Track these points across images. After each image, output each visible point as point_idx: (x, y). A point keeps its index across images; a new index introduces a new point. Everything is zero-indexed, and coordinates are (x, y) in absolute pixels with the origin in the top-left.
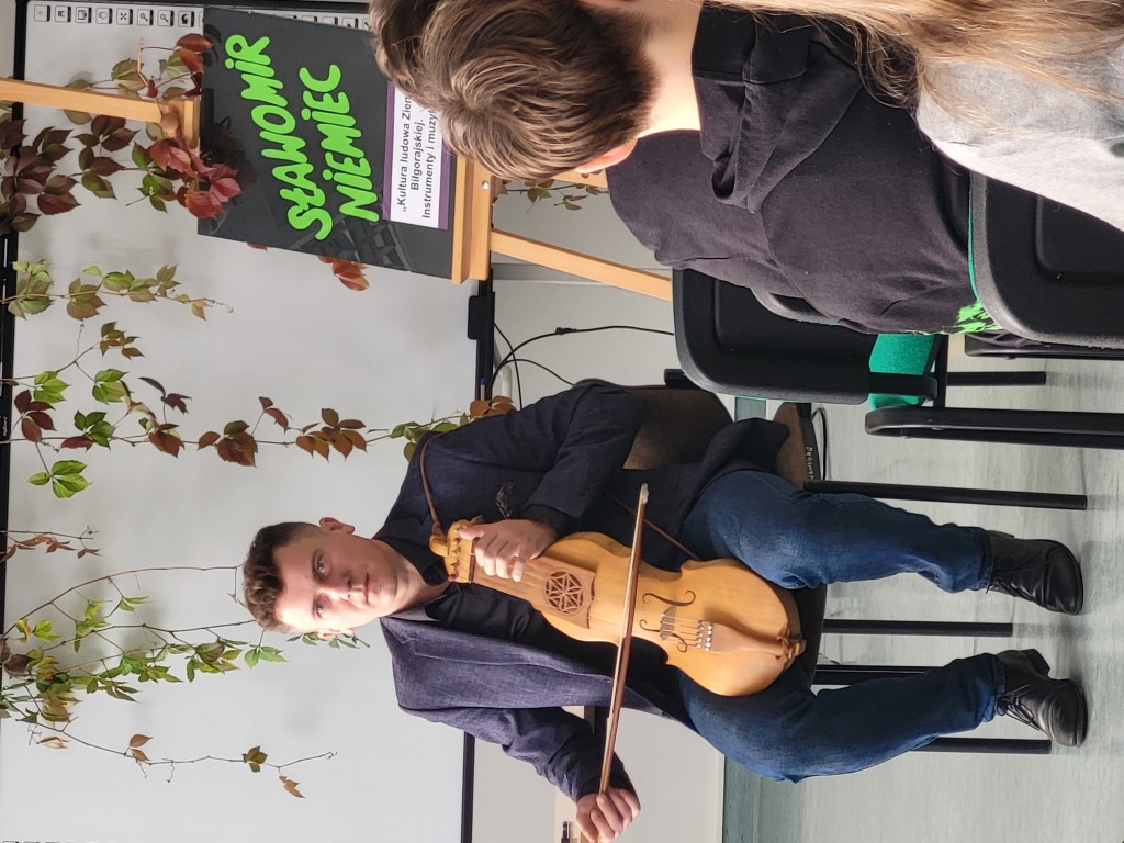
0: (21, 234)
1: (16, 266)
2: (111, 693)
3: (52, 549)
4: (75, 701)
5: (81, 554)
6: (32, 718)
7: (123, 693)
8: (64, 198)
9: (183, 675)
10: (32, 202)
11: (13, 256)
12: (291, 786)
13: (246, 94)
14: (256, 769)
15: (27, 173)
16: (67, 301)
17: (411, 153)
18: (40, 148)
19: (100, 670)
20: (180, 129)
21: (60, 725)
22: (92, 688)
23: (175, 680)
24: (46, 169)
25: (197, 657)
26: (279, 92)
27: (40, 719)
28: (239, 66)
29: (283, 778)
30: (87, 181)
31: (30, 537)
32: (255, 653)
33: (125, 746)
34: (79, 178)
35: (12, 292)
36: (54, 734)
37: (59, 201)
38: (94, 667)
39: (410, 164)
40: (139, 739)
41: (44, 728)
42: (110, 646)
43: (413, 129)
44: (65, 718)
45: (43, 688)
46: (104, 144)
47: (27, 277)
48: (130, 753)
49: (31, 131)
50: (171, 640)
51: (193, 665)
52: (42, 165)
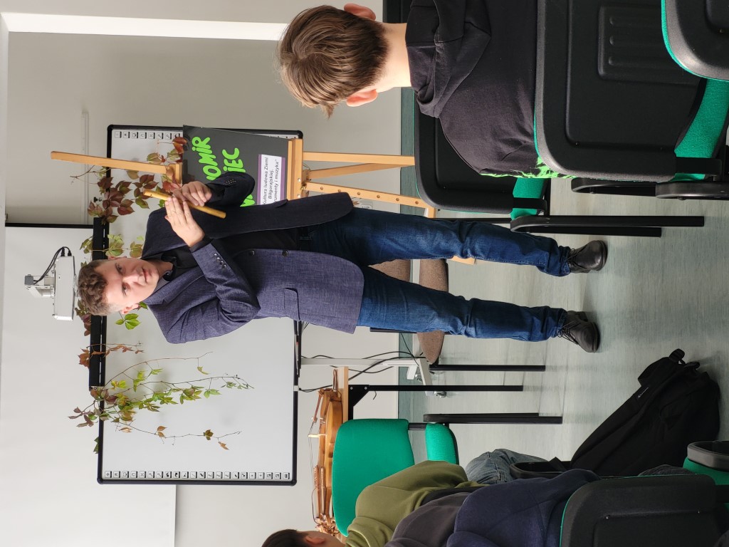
0: (110, 224)
1: (109, 236)
2: (149, 409)
3: (124, 351)
4: (134, 412)
5: (136, 353)
6: (117, 421)
7: (154, 409)
8: (128, 209)
9: (178, 401)
10: (115, 210)
11: (107, 232)
12: (223, 445)
13: (201, 161)
14: (209, 439)
15: (113, 198)
16: (130, 251)
17: (268, 183)
18: (118, 189)
19: (145, 399)
20: (174, 176)
21: (128, 423)
22: (141, 407)
23: (175, 403)
24: (121, 197)
25: (184, 394)
26: (214, 160)
27: (120, 420)
28: (198, 150)
29: (220, 443)
30: (137, 201)
31: (116, 346)
32: (208, 392)
33: (155, 430)
34: (134, 201)
35: (107, 247)
36: (126, 426)
37: (126, 210)
38: (142, 398)
39: (268, 188)
40: (161, 428)
41: (122, 424)
42: (148, 390)
43: (269, 173)
44: (130, 419)
45: (122, 408)
46: (144, 187)
47: (113, 241)
48: (157, 433)
49: (115, 182)
50: (173, 387)
51: (182, 397)
52: (119, 195)
